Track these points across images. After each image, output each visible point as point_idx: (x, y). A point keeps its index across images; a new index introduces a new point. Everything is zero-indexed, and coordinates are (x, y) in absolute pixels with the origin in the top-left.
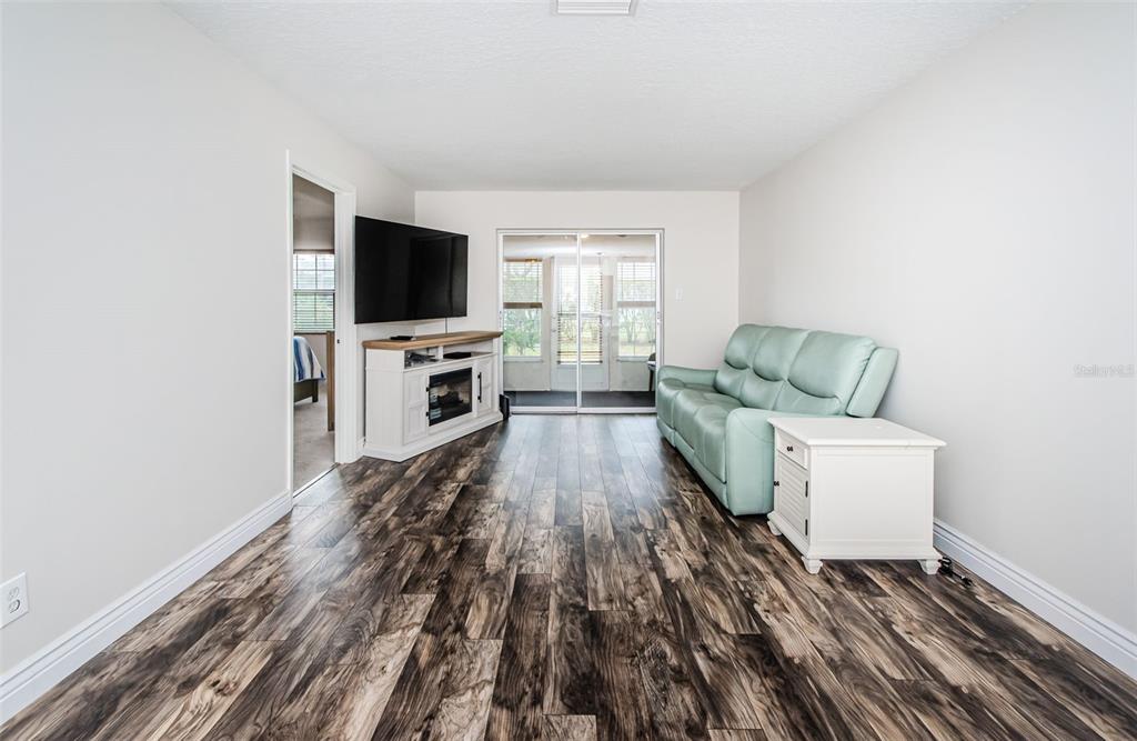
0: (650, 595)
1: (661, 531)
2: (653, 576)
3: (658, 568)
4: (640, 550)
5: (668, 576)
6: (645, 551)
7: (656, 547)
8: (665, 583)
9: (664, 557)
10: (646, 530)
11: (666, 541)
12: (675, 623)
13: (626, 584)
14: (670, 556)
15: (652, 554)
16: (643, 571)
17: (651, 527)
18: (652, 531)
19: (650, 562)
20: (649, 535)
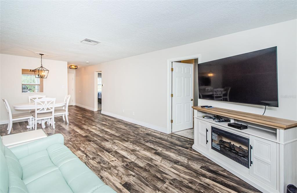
0: (82, 147)
1: (86, 161)
2: (83, 150)
3: (83, 152)
4: (89, 153)
5: (80, 151)
6: (88, 154)
7: (85, 156)
8: (80, 150)
9: (82, 154)
10: (91, 159)
11: (83, 158)
12: (76, 145)
13: (88, 147)
14: (81, 155)
15: (86, 154)
16: (86, 150)
17: (90, 161)
18: (89, 159)
19: (85, 152)
20: (89, 158)
